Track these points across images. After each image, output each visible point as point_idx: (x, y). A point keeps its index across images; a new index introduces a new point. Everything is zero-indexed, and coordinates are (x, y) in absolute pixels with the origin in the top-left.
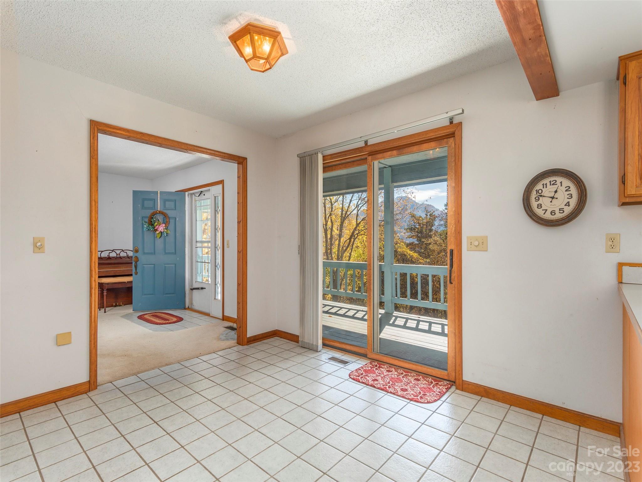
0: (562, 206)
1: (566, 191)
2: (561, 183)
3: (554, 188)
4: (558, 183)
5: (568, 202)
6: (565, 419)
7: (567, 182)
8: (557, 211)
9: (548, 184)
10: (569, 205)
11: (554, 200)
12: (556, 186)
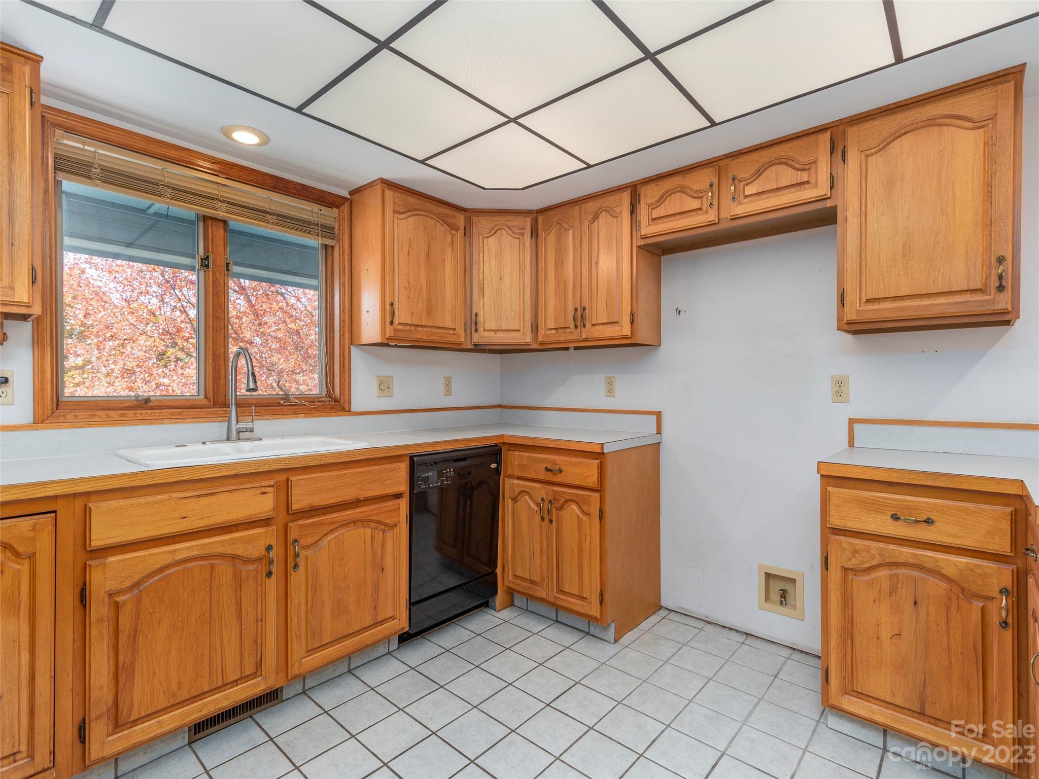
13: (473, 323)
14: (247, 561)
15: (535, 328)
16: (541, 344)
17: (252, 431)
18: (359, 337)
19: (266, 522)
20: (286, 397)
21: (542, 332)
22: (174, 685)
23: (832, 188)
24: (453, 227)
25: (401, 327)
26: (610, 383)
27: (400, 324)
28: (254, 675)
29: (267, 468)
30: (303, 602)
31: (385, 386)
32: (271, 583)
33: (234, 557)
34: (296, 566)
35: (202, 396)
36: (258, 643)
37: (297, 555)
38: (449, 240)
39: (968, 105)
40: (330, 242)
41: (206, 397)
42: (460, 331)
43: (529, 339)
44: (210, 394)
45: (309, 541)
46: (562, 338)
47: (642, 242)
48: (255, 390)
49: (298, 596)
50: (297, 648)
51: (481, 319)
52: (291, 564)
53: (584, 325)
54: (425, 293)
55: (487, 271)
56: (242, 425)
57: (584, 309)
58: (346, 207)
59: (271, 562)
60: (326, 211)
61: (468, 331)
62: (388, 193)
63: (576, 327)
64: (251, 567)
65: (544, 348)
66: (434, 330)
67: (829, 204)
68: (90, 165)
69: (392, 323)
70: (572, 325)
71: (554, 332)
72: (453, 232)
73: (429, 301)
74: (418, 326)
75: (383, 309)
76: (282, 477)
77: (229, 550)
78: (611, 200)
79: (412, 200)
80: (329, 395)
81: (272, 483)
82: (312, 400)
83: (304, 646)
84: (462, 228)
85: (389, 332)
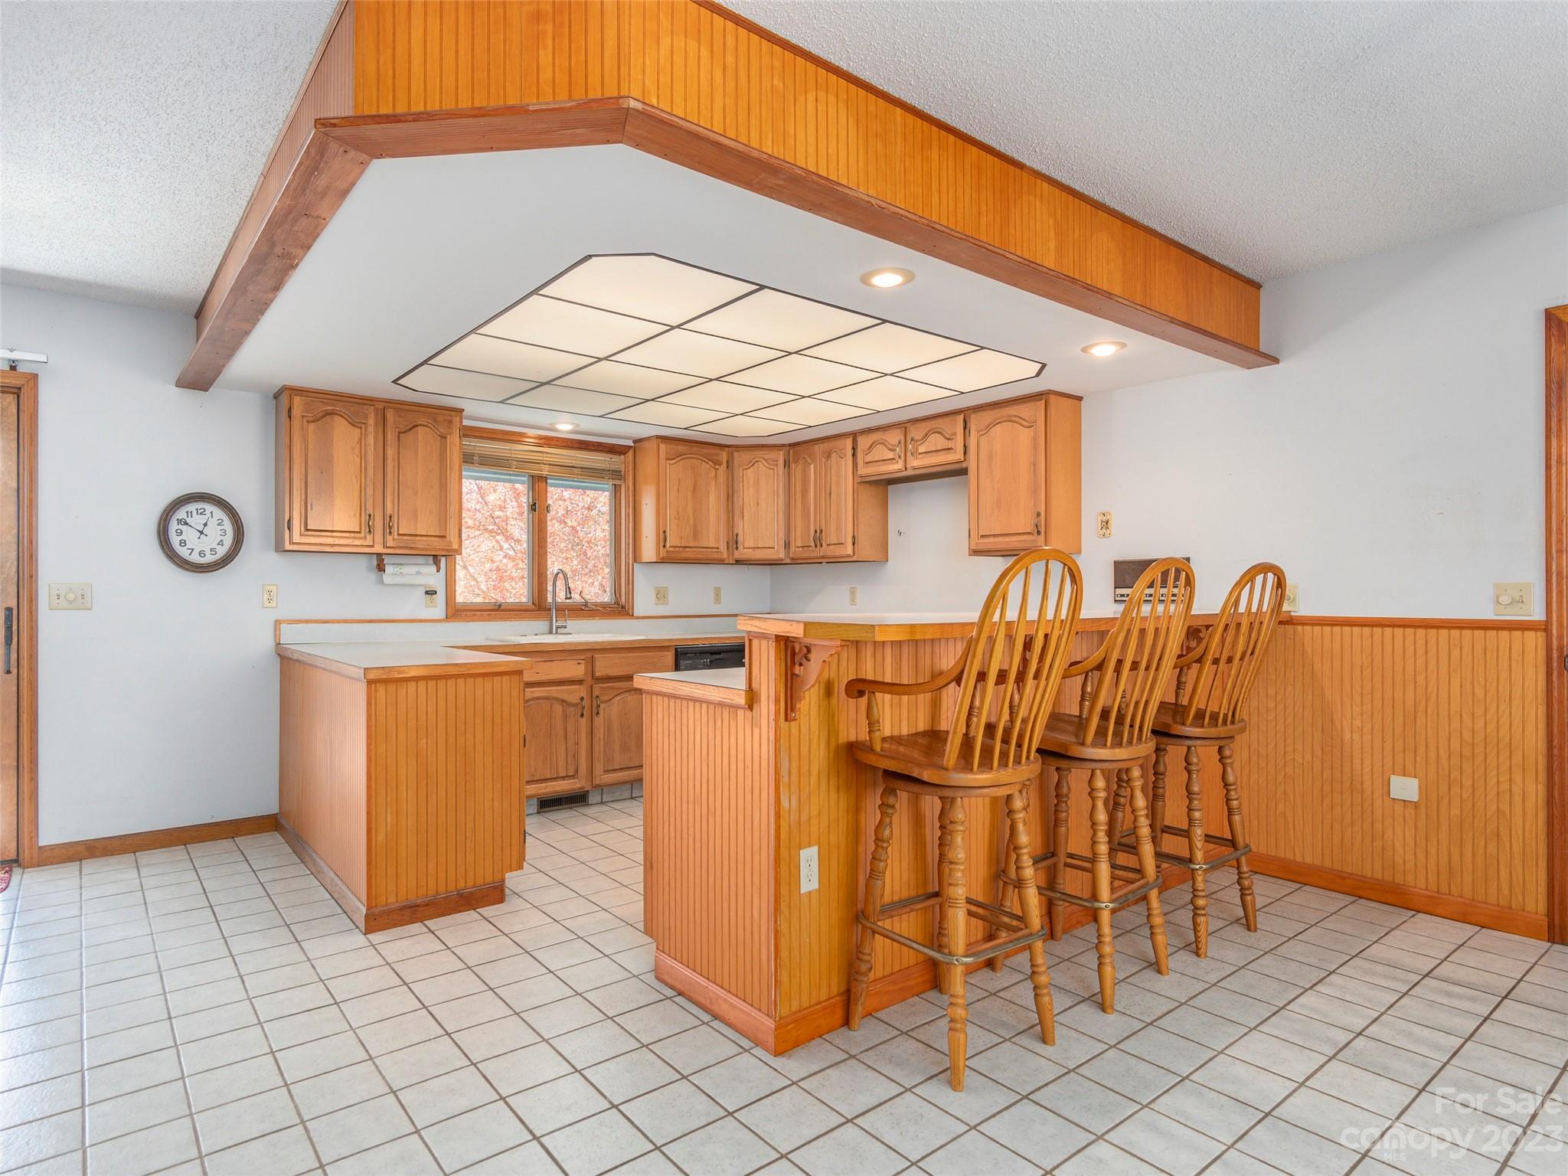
0: (214, 545)
1: (219, 524)
2: (212, 513)
3: (202, 519)
4: (208, 512)
5: (222, 541)
6: (215, 838)
7: (219, 513)
8: (208, 552)
9: (194, 513)
10: (222, 545)
11: (202, 536)
12: (206, 517)
13: (734, 542)
14: (570, 705)
15: (787, 545)
16: (793, 559)
17: (565, 627)
18: (640, 557)
19: (580, 682)
20: (586, 604)
21: (792, 549)
22: (533, 770)
23: (965, 453)
24: (717, 463)
25: (672, 549)
26: (853, 592)
27: (671, 547)
28: (573, 777)
29: (581, 648)
30: (602, 738)
31: (661, 595)
32: (583, 721)
33: (563, 701)
34: (598, 713)
35: (530, 603)
36: (576, 756)
37: (599, 706)
38: (713, 473)
39: (1025, 411)
40: (617, 482)
41: (533, 604)
42: (723, 548)
43: (782, 555)
44: (536, 601)
45: (606, 698)
46: (806, 555)
47: (860, 480)
48: (570, 598)
49: (600, 733)
50: (599, 768)
51: (740, 539)
52: (595, 711)
53: (821, 546)
54: (692, 521)
55: (746, 498)
56: (559, 624)
57: (821, 531)
58: (630, 453)
59: (584, 708)
60: (616, 458)
61: (730, 549)
62: (662, 446)
63: (816, 546)
64: (572, 709)
65: (795, 562)
66: (700, 550)
67: (964, 465)
68: (473, 455)
69: (664, 546)
70: (813, 544)
71: (801, 549)
72: (717, 467)
73: (695, 526)
74: (686, 547)
75: (658, 536)
76: (589, 655)
77: (559, 696)
78: (838, 443)
79: (681, 448)
80: (617, 603)
81: (583, 657)
82: (604, 606)
83: (602, 766)
84: (725, 464)
85: (663, 553)
